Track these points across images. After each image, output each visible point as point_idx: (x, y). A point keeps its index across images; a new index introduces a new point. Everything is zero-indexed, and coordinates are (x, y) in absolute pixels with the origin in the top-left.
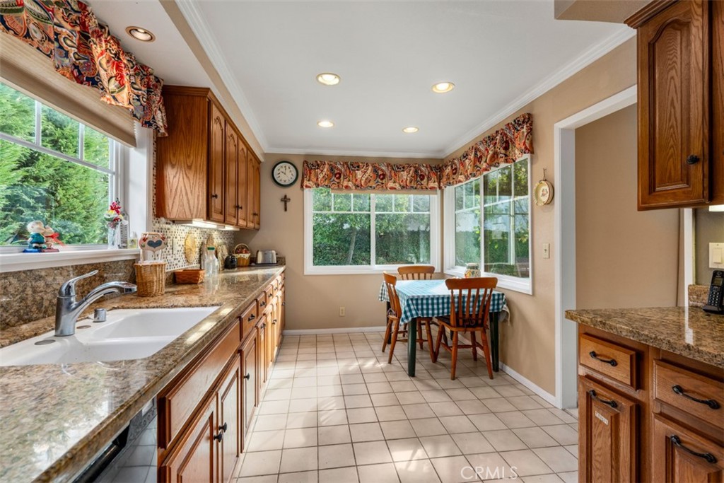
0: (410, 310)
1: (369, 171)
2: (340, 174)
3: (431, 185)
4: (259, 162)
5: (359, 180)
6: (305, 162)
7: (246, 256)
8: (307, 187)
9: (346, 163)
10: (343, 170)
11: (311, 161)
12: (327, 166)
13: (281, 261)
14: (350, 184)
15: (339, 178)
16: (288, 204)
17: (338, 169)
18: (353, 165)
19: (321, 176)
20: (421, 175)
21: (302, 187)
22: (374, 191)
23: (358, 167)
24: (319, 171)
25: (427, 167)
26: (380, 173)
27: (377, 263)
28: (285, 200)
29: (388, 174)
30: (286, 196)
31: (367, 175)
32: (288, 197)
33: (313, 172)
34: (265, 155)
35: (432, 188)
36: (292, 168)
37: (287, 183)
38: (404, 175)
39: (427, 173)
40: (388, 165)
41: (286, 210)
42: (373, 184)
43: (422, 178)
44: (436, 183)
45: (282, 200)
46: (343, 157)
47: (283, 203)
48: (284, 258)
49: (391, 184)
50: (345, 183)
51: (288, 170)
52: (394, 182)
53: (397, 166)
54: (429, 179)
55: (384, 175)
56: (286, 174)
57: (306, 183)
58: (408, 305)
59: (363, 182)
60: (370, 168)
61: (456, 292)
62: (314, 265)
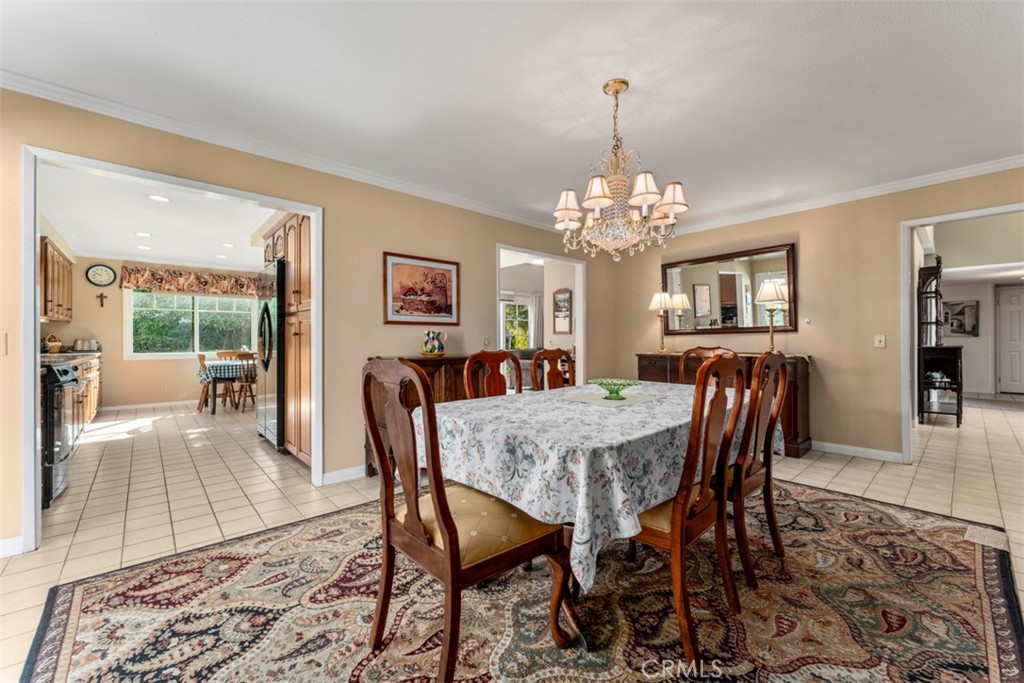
1: (191, 279)
2: (162, 280)
3: (250, 292)
4: (71, 264)
5: (181, 285)
6: (124, 267)
8: (126, 287)
9: (168, 271)
10: (165, 276)
11: (130, 267)
12: (148, 272)
13: (99, 349)
14: (172, 288)
15: (161, 282)
16: (105, 300)
17: (159, 275)
18: (175, 272)
19: (141, 280)
20: (241, 284)
21: (121, 287)
22: (196, 294)
23: (181, 274)
24: (139, 275)
25: (246, 278)
26: (202, 280)
27: (200, 350)
28: (101, 297)
29: (210, 281)
30: (102, 295)
31: (190, 281)
32: (105, 295)
33: (133, 276)
34: (77, 258)
35: (251, 294)
36: (109, 271)
37: (104, 283)
38: (225, 283)
39: (246, 283)
40: (210, 275)
41: (102, 305)
42: (195, 288)
43: (242, 286)
45: (98, 297)
46: (165, 265)
47: (99, 300)
49: (213, 289)
50: (167, 287)
51: (104, 272)
52: (216, 288)
53: (218, 277)
54: (248, 287)
55: (206, 282)
56: (102, 276)
57: (125, 284)
59: (185, 286)
60: (193, 276)
61: (245, 362)
62: (134, 352)
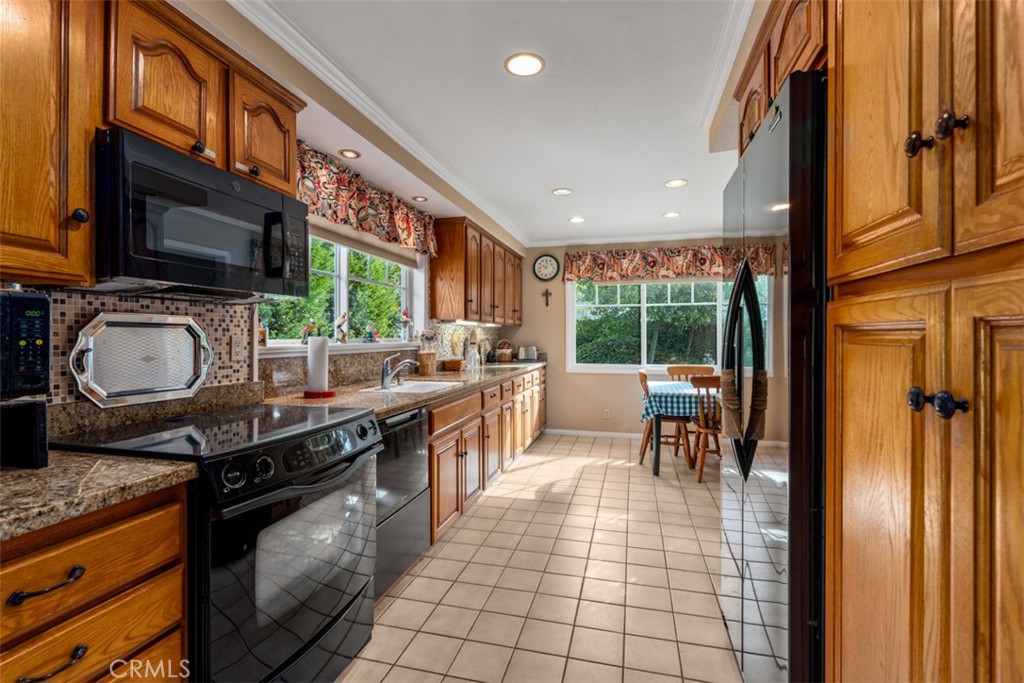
0: (652, 407)
1: (637, 259)
2: (603, 264)
3: (715, 269)
4: (520, 258)
5: (625, 270)
6: (567, 253)
7: (508, 351)
8: (568, 279)
9: (611, 252)
10: (607, 259)
11: (572, 253)
12: (589, 257)
13: (541, 357)
14: (615, 275)
15: (602, 269)
16: (549, 299)
17: (601, 259)
18: (618, 253)
19: (582, 268)
20: (701, 259)
21: (563, 280)
22: (643, 281)
23: (624, 255)
24: (581, 262)
25: (709, 249)
26: (650, 259)
27: (648, 363)
28: (547, 294)
29: (660, 260)
30: (547, 291)
31: (635, 263)
32: (549, 291)
33: (574, 264)
34: (526, 250)
35: (716, 274)
36: (553, 261)
37: (549, 277)
38: (680, 261)
39: (709, 256)
40: (660, 250)
41: (547, 304)
42: (641, 273)
43: (703, 261)
44: (721, 268)
45: (543, 295)
46: (608, 245)
47: (544, 298)
48: (546, 354)
49: (663, 272)
50: (609, 274)
51: (549, 263)
52: (668, 269)
53: (670, 252)
54: (712, 262)
55: (655, 262)
56: (547, 268)
57: (568, 276)
58: (650, 402)
59: (629, 271)
60: (638, 255)
62: (577, 363)
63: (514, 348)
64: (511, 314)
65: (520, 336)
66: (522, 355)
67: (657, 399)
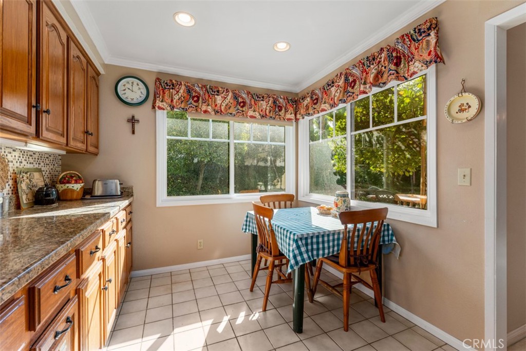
0: (301, 254)
1: (229, 98)
2: (198, 98)
3: (288, 116)
4: (98, 74)
5: (219, 105)
6: (158, 79)
7: (77, 187)
8: (160, 108)
9: (205, 86)
10: (201, 93)
11: (165, 79)
12: (183, 87)
13: (126, 193)
14: (210, 109)
15: (197, 101)
16: (136, 126)
17: (196, 92)
18: (213, 89)
19: (176, 98)
20: (279, 106)
21: (154, 107)
22: (234, 118)
23: (218, 91)
24: (174, 92)
25: (284, 99)
26: (240, 100)
27: (235, 192)
28: (133, 121)
29: (248, 101)
30: (133, 117)
31: (227, 101)
32: (136, 118)
33: (167, 93)
34: (106, 66)
35: (289, 120)
36: (141, 85)
37: (135, 101)
38: (263, 104)
39: (284, 105)
40: (249, 93)
41: (133, 132)
42: (233, 110)
43: (280, 108)
44: (293, 115)
45: (129, 121)
46: (201, 80)
47: (131, 124)
48: (132, 188)
49: (251, 113)
50: (204, 108)
51: (135, 88)
52: (254, 111)
53: (257, 96)
54: (286, 111)
55: (244, 103)
56: (133, 91)
57: (158, 103)
58: (298, 247)
59: (223, 108)
60: (230, 94)
62: (168, 196)
63: (85, 182)
64: (80, 136)
65: (96, 167)
66: (99, 190)
67: (304, 242)
